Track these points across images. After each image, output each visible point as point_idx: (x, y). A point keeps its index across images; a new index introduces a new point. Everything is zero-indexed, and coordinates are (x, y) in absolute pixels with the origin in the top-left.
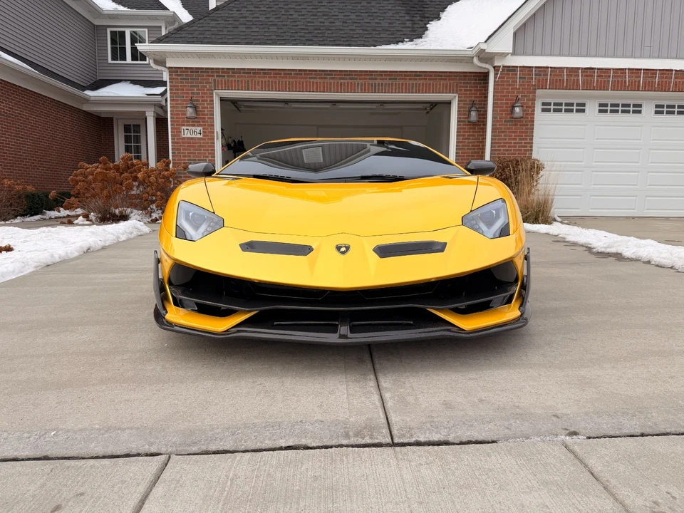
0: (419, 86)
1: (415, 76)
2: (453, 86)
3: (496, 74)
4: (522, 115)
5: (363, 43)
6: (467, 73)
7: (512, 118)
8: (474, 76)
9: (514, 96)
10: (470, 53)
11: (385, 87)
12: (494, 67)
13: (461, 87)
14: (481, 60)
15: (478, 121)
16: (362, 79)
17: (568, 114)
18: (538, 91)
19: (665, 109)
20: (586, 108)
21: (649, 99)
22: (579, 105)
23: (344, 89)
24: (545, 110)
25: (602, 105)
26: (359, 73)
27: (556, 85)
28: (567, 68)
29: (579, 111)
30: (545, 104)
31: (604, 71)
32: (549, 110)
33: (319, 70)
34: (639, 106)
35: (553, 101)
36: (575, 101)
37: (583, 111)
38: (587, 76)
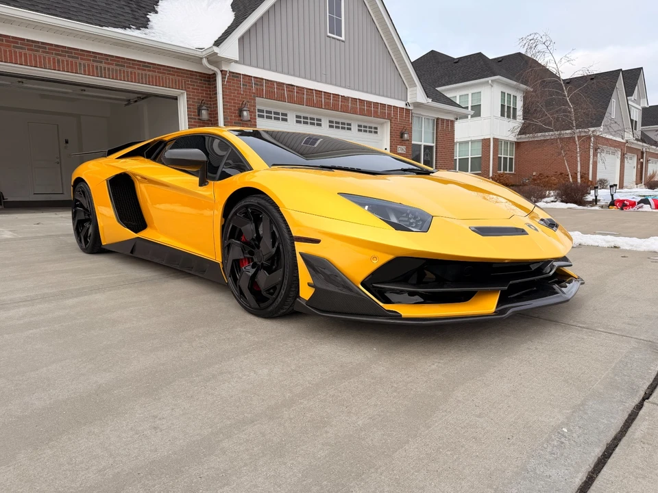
0: (149, 78)
1: (144, 66)
2: (182, 82)
3: (223, 78)
4: (249, 119)
5: (98, 22)
6: (193, 71)
7: (241, 120)
8: (200, 76)
9: (241, 101)
10: (199, 53)
11: (113, 72)
12: (221, 71)
13: (189, 84)
14: (209, 62)
15: (209, 120)
16: (85, 59)
17: (276, 121)
18: (257, 98)
19: (334, 125)
20: (288, 118)
21: (326, 116)
22: (283, 114)
23: (63, 68)
24: (260, 116)
25: (297, 117)
26: (79, 52)
27: (270, 96)
28: (276, 82)
29: (283, 120)
30: (259, 111)
31: (300, 89)
32: (262, 117)
33: (27, 40)
34: (320, 120)
35: (265, 109)
36: (280, 111)
37: (286, 120)
38: (289, 91)
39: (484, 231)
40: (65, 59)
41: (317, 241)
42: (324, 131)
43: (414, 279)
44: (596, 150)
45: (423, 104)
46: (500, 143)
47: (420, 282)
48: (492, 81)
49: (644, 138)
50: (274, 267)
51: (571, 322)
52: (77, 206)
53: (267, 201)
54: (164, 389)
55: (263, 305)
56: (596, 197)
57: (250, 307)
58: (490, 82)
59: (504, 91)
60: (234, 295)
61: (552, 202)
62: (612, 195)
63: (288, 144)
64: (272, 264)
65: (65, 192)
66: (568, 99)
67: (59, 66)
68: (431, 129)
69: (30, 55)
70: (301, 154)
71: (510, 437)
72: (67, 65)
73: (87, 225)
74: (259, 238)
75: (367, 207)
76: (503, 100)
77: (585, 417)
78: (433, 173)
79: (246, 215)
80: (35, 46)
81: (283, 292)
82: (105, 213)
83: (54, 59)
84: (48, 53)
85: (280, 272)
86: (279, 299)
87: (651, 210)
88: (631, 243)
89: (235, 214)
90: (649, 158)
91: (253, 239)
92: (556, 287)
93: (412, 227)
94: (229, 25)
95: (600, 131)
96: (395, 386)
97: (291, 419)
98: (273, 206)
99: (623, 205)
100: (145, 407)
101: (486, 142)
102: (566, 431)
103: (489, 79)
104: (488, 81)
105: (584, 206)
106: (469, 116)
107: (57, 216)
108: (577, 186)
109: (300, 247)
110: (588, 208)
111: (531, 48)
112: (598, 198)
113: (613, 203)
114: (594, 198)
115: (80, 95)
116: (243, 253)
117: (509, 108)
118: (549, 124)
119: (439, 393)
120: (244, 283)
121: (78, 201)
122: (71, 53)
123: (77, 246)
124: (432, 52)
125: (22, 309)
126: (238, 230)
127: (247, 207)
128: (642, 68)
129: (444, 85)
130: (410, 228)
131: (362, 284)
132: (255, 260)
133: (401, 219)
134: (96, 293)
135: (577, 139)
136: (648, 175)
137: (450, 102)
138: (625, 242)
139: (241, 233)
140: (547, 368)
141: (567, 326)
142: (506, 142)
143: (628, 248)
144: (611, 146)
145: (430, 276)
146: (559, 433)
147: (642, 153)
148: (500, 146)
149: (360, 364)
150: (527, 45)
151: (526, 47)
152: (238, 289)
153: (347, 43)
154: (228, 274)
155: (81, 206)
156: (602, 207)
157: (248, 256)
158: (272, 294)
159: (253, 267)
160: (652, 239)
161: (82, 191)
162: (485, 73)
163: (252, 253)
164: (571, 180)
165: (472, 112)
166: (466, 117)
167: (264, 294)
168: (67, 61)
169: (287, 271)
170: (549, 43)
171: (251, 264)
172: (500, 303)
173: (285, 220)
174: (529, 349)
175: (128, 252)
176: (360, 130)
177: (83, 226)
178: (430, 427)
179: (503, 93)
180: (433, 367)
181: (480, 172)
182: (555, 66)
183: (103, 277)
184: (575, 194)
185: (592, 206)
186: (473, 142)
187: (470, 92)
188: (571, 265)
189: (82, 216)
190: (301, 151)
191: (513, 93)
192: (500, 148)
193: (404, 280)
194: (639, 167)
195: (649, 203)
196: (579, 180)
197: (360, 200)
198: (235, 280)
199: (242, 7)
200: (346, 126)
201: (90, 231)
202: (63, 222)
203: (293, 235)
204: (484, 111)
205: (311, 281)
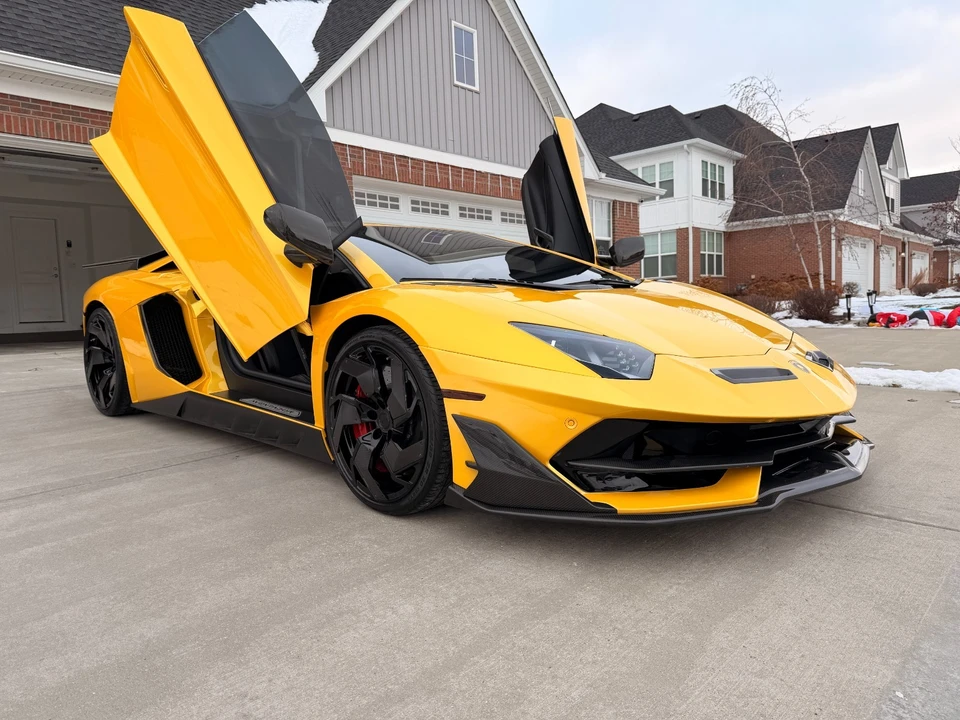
16: (97, 123)
17: (383, 210)
18: (354, 176)
19: (467, 213)
20: (400, 204)
21: (455, 201)
22: (392, 199)
23: (66, 137)
24: (358, 202)
25: (413, 202)
26: (89, 113)
27: (373, 172)
28: (382, 153)
29: (393, 207)
30: (358, 194)
31: (417, 162)
32: (363, 203)
33: (11, 96)
34: (446, 207)
35: (366, 191)
36: (389, 194)
37: (397, 207)
38: (401, 165)
39: (733, 376)
40: (68, 123)
41: (480, 397)
42: (452, 223)
43: (629, 453)
44: (839, 241)
45: (593, 181)
46: (702, 233)
47: (639, 458)
48: (689, 145)
49: (905, 224)
50: (409, 436)
51: (861, 508)
52: (92, 344)
53: (398, 335)
54: (252, 644)
55: (393, 496)
56: (849, 309)
57: (372, 498)
58: (685, 146)
59: (705, 160)
60: (346, 481)
61: (786, 318)
62: (871, 307)
63: (402, 242)
64: (406, 431)
65: (67, 320)
66: (801, 170)
67: (59, 134)
68: (606, 216)
69: (16, 118)
70: (421, 256)
71: (817, 712)
72: (72, 131)
73: (108, 372)
74: (386, 392)
75: (554, 342)
76: (705, 172)
77: (923, 668)
78: (636, 285)
79: (364, 358)
80: (23, 105)
81: (425, 475)
82: (137, 351)
83: (51, 123)
84: (42, 114)
85: (420, 445)
86: (420, 487)
87: (929, 327)
88: (917, 379)
89: (346, 355)
90: (914, 252)
91: (375, 393)
92: (838, 455)
93: (624, 372)
94: (312, 70)
95: (844, 215)
96: (620, 627)
97: (464, 691)
98: (407, 343)
99: (889, 320)
100: (225, 678)
101: (682, 234)
102: (902, 696)
103: (685, 143)
104: (683, 147)
105: (832, 323)
106: (657, 198)
107: (57, 357)
108: (821, 294)
109: (452, 407)
110: (838, 326)
111: (747, 98)
112: (852, 311)
113: (874, 319)
114: (846, 311)
115: (89, 175)
116: (360, 415)
117: (713, 183)
118: (777, 205)
119: (690, 637)
120: (363, 462)
121: (94, 336)
122: (78, 114)
123: (92, 404)
124: (601, 106)
125: (14, 512)
126: (350, 380)
127: (365, 344)
128: (898, 124)
129: (620, 153)
130: (623, 374)
131: (552, 462)
132: (379, 425)
133: (605, 359)
134: (128, 481)
135: (816, 227)
136: (914, 275)
137: (631, 177)
138: (908, 378)
139: (355, 383)
140: (845, 587)
141: (857, 514)
142: (711, 233)
143: (914, 387)
144: (865, 236)
145: (652, 446)
146: (890, 700)
147: (904, 244)
148: (702, 237)
149: (556, 590)
150: (741, 94)
151: (739, 97)
152: (352, 472)
153: (482, 95)
154: (335, 448)
155: (99, 343)
156: (858, 324)
157: (368, 419)
158: (407, 478)
159: (375, 436)
160: (947, 373)
161: (100, 321)
162: (678, 135)
163: (373, 415)
164: (811, 286)
165: (663, 192)
166: (652, 198)
167: (395, 478)
168: (71, 126)
169: (432, 443)
170: (772, 90)
171: (372, 432)
172: (764, 486)
173: (427, 365)
174: (810, 555)
175: (174, 415)
176: (504, 220)
177: (102, 375)
178: (688, 698)
179: (705, 163)
180: (672, 592)
181: (675, 276)
182: (781, 123)
183: (137, 453)
184: (817, 305)
185: (843, 323)
186: (663, 233)
187: (657, 162)
188: (854, 421)
189: (100, 359)
190: (421, 252)
191: (719, 162)
192: (702, 241)
193: (614, 453)
194: (900, 264)
195: (926, 318)
196: (822, 286)
197: (542, 333)
198: (347, 457)
199: (329, 45)
200: (484, 215)
201: (113, 382)
202: (69, 366)
203: (442, 387)
204: (678, 188)
205: (471, 458)
